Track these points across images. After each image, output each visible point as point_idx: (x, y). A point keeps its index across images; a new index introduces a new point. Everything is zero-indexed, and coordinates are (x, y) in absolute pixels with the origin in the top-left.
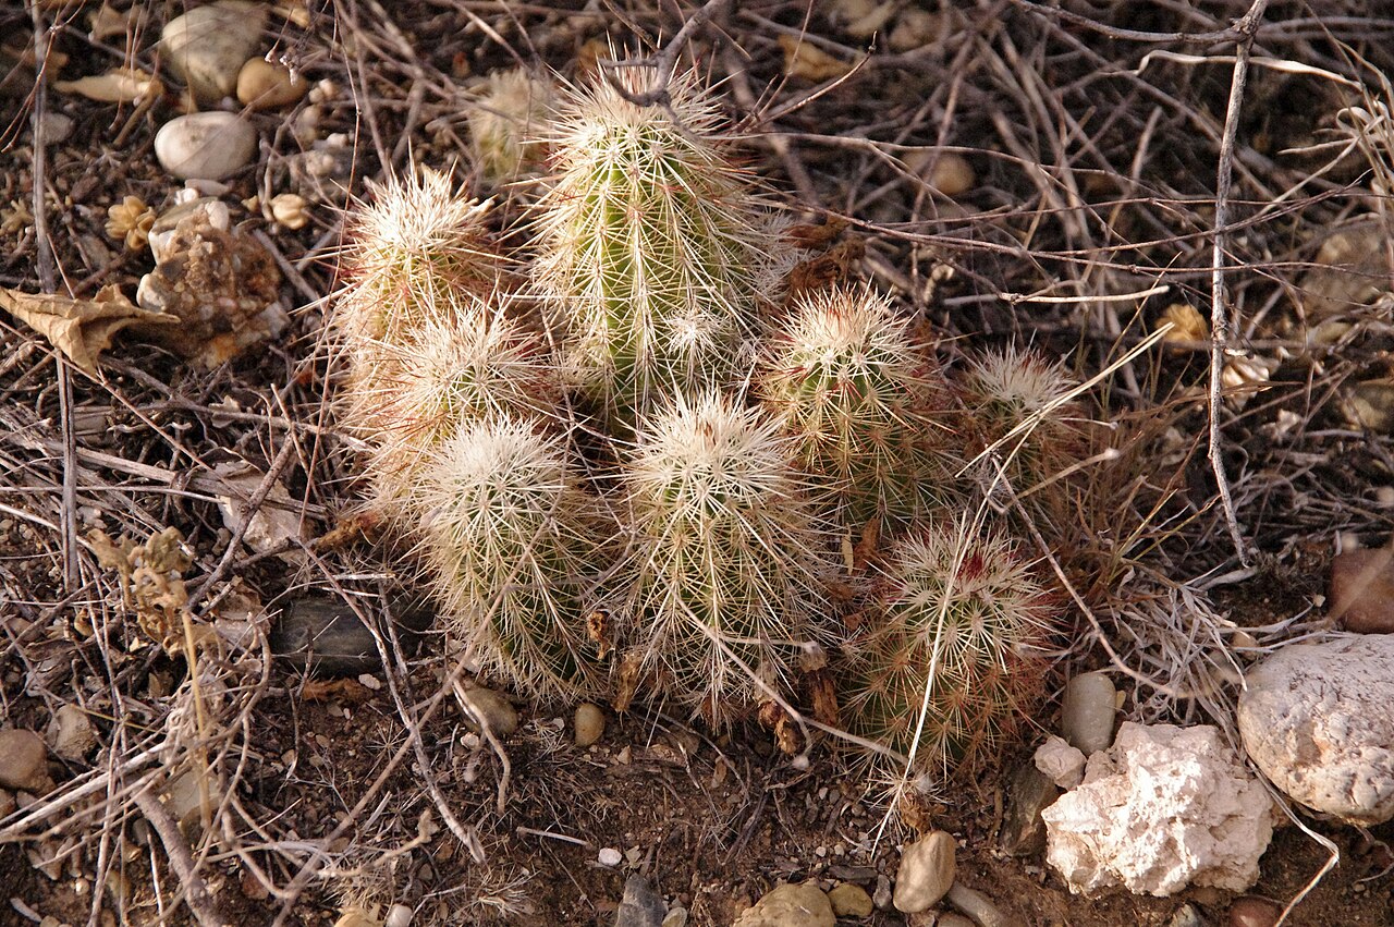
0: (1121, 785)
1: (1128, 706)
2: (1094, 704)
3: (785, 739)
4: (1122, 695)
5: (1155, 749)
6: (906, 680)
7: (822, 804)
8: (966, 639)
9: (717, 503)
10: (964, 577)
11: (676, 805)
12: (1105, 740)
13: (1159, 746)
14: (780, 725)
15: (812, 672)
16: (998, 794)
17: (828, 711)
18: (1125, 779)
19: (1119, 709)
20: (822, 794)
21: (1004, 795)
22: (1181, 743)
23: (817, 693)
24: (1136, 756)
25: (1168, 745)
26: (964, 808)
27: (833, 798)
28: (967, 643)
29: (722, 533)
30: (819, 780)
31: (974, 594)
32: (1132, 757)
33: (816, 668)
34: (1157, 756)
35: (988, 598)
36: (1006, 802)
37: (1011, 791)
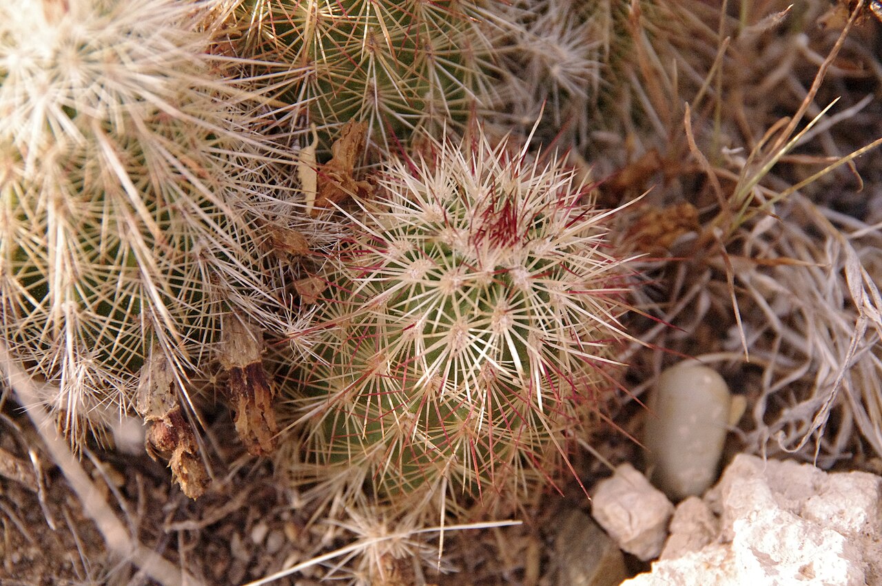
0: (722, 566)
1: (747, 423)
2: (693, 419)
3: (186, 477)
4: (740, 403)
5: (779, 520)
6: (384, 398)
7: (256, 551)
8: (482, 346)
9: (63, 119)
10: (486, 241)
11: (24, 542)
12: (707, 474)
13: (786, 515)
14: (177, 455)
15: (236, 371)
16: (534, 550)
17: (258, 433)
18: (729, 556)
19: (732, 428)
20: (258, 534)
21: (542, 551)
22: (820, 508)
23: (242, 404)
24: (748, 531)
25: (800, 513)
26: (479, 567)
27: (274, 543)
28: (483, 353)
29: (72, 166)
30: (254, 513)
31: (502, 273)
32: (740, 530)
33: (243, 365)
34: (781, 535)
35: (522, 278)
36: (544, 561)
37: (552, 545)
